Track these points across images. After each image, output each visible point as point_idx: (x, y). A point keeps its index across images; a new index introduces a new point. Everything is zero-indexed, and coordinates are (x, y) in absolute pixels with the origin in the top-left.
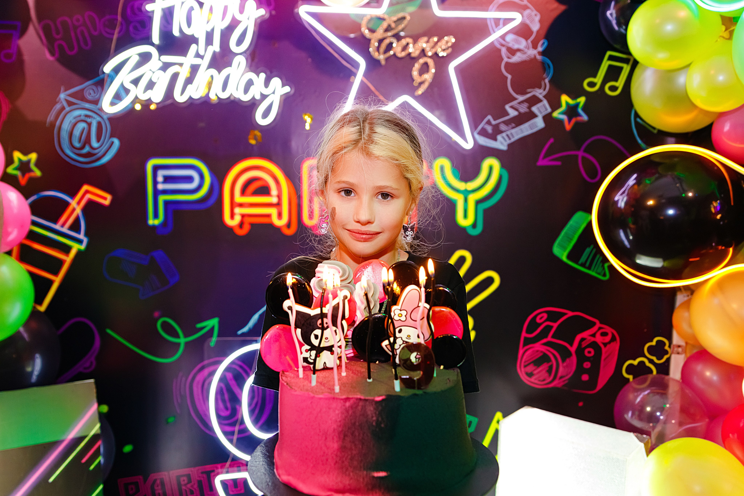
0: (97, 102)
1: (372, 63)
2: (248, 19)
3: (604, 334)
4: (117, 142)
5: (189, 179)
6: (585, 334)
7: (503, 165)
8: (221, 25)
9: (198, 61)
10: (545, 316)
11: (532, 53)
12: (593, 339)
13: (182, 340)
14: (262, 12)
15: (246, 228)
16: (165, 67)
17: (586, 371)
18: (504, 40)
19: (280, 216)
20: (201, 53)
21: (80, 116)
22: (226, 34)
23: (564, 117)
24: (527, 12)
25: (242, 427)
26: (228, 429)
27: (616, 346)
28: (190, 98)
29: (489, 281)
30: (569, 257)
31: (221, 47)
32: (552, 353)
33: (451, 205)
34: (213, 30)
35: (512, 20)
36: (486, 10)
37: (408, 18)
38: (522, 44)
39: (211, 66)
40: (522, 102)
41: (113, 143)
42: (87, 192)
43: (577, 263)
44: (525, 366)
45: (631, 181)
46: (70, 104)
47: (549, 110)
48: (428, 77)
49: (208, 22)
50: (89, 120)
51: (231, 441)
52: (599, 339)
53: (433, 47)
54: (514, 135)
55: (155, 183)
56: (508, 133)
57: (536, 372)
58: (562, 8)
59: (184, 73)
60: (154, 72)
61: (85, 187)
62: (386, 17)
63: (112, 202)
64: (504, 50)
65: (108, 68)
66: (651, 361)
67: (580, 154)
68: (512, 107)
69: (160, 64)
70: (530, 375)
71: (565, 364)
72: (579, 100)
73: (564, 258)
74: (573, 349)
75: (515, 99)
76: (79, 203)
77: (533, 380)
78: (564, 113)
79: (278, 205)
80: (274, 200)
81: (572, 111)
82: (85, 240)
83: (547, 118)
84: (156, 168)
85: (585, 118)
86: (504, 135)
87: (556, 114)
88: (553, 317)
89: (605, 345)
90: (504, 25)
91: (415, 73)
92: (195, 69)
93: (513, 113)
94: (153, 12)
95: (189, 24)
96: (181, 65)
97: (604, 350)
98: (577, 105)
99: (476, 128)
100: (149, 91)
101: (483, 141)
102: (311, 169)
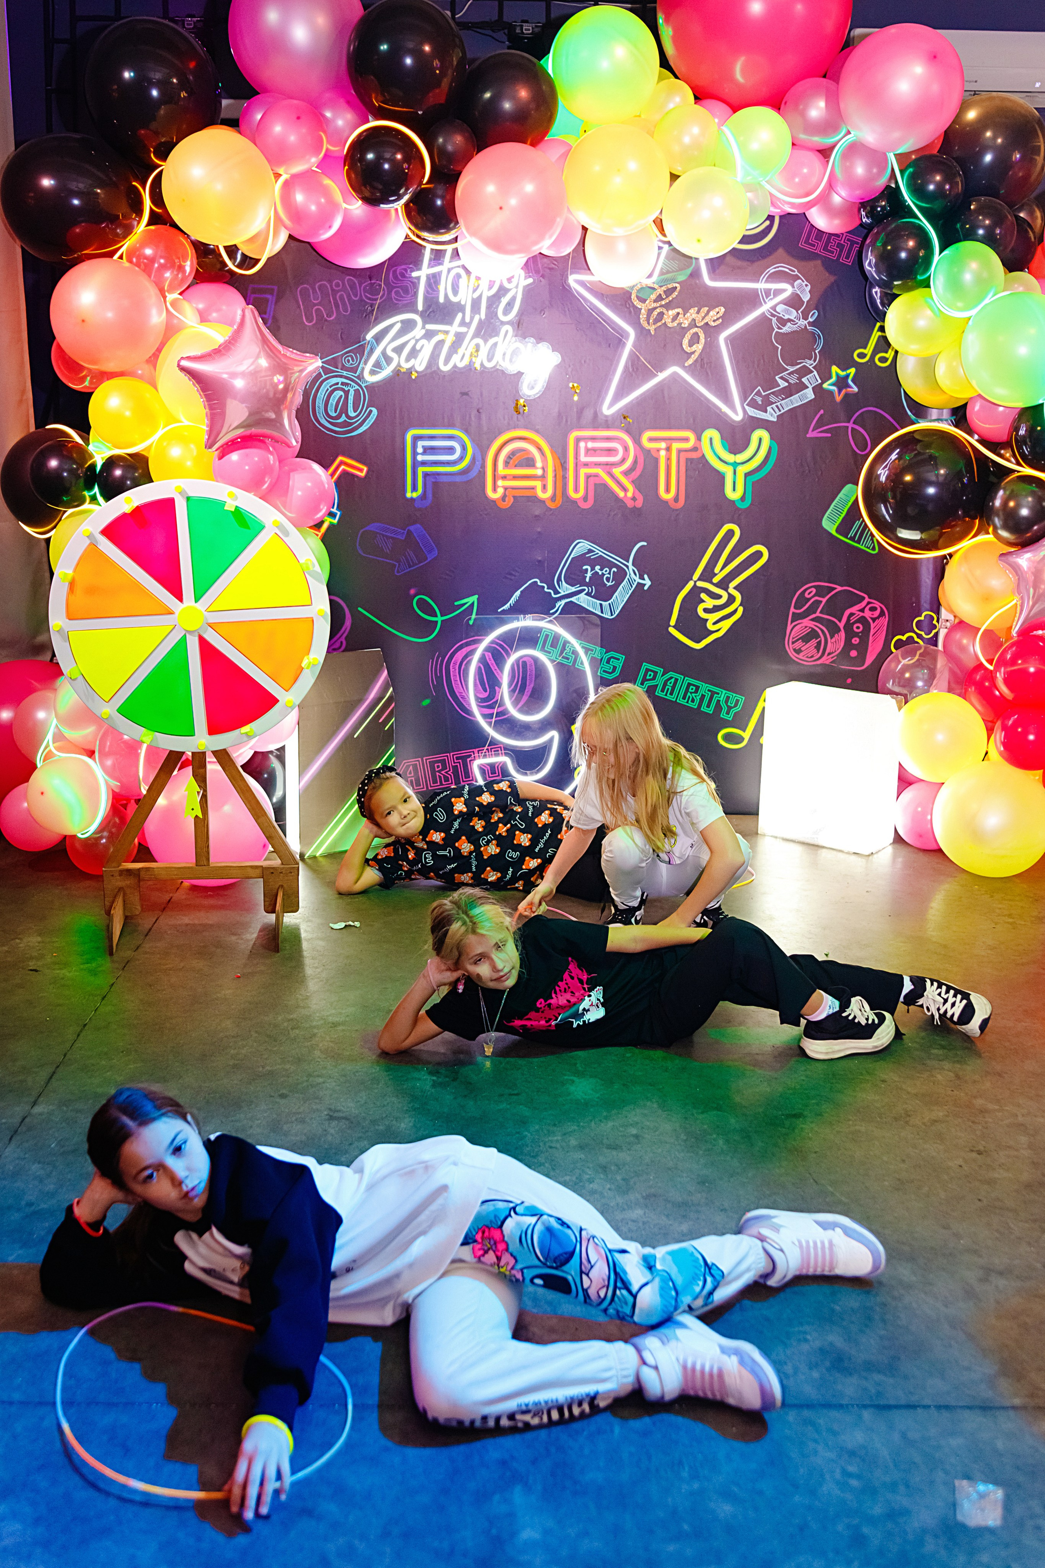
0: (354, 370)
1: (642, 332)
2: (517, 287)
3: (873, 609)
4: (375, 411)
5: (450, 450)
6: (854, 609)
7: (772, 438)
8: (487, 294)
9: (463, 329)
10: (814, 590)
11: (803, 323)
12: (862, 614)
13: (439, 619)
14: (530, 280)
15: (510, 501)
16: (429, 335)
17: (854, 647)
18: (775, 311)
19: (544, 488)
20: (467, 320)
21: (337, 384)
22: (494, 300)
23: (834, 388)
24: (799, 281)
25: (501, 709)
26: (488, 711)
27: (885, 621)
28: (455, 366)
29: (758, 555)
30: (837, 531)
31: (486, 315)
32: (819, 627)
33: (721, 477)
34: (480, 297)
35: (784, 290)
36: (757, 281)
37: (678, 289)
38: (793, 314)
39: (477, 334)
40: (792, 373)
41: (371, 411)
42: (342, 463)
43: (846, 537)
44: (793, 643)
45: (894, 456)
46: (327, 371)
47: (820, 381)
48: (698, 348)
49: (475, 291)
50: (346, 389)
51: (490, 724)
52: (867, 614)
53: (703, 318)
54: (784, 406)
55: (415, 454)
56: (778, 404)
57: (803, 649)
58: (832, 279)
59: (450, 339)
60: (417, 341)
61: (340, 458)
62: (656, 286)
63: (367, 472)
64: (774, 320)
65: (369, 336)
66: (919, 636)
67: (850, 425)
68: (782, 378)
69: (423, 331)
70: (798, 651)
71: (833, 640)
72: (848, 371)
73: (834, 533)
74: (841, 625)
75: (787, 370)
76: (332, 475)
77: (801, 656)
78: (834, 384)
79: (543, 477)
80: (539, 472)
81: (842, 383)
82: (339, 513)
83: (818, 389)
84: (416, 439)
85: (856, 389)
86: (774, 406)
87: (825, 386)
88: (821, 591)
89: (874, 620)
90: (775, 296)
91: (685, 342)
92: (459, 338)
93: (783, 384)
94: (418, 278)
95: (455, 292)
96: (447, 332)
97: (872, 626)
98: (848, 376)
99: (745, 399)
100: (413, 360)
101: (752, 412)
102: (578, 440)
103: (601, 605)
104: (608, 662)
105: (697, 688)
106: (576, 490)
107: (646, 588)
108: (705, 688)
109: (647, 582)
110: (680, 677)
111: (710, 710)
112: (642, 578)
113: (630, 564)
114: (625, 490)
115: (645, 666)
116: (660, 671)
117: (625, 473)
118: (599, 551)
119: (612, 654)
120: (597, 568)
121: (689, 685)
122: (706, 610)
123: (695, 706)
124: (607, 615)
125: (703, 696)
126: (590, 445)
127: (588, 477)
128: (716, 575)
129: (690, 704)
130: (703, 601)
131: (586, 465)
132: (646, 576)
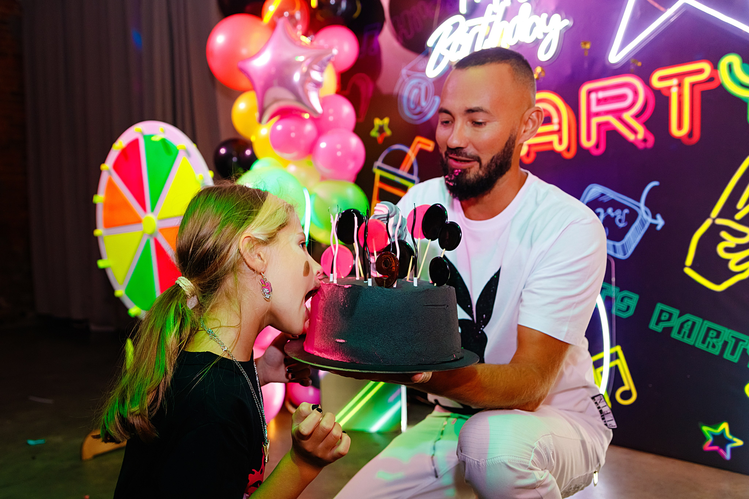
0: (424, 71)
9: (493, 18)
15: (532, 156)
16: (470, 29)
19: (560, 141)
20: (496, 10)
21: (414, 84)
33: (743, 105)
39: (503, 19)
41: (435, 100)
42: (418, 142)
46: (408, 76)
50: (420, 86)
59: (483, 31)
61: (417, 139)
63: (434, 147)
65: (431, 41)
69: (465, 28)
76: (413, 152)
79: (559, 131)
80: (556, 128)
82: (417, 180)
96: (481, 25)
100: (459, 52)
102: (589, 92)
103: (614, 246)
104: (622, 300)
105: (719, 334)
106: (589, 138)
107: (659, 228)
108: (727, 334)
109: (660, 222)
110: (698, 321)
111: (735, 359)
112: (654, 217)
113: (642, 204)
114: (634, 131)
115: (660, 306)
116: (676, 312)
117: (636, 117)
118: (611, 194)
119: (626, 293)
120: (610, 211)
121: (709, 329)
122: (728, 250)
123: (716, 352)
124: (620, 256)
125: (726, 344)
126: (601, 95)
127: (600, 125)
128: (738, 211)
129: (711, 350)
130: (723, 240)
131: (598, 114)
132: (659, 216)
